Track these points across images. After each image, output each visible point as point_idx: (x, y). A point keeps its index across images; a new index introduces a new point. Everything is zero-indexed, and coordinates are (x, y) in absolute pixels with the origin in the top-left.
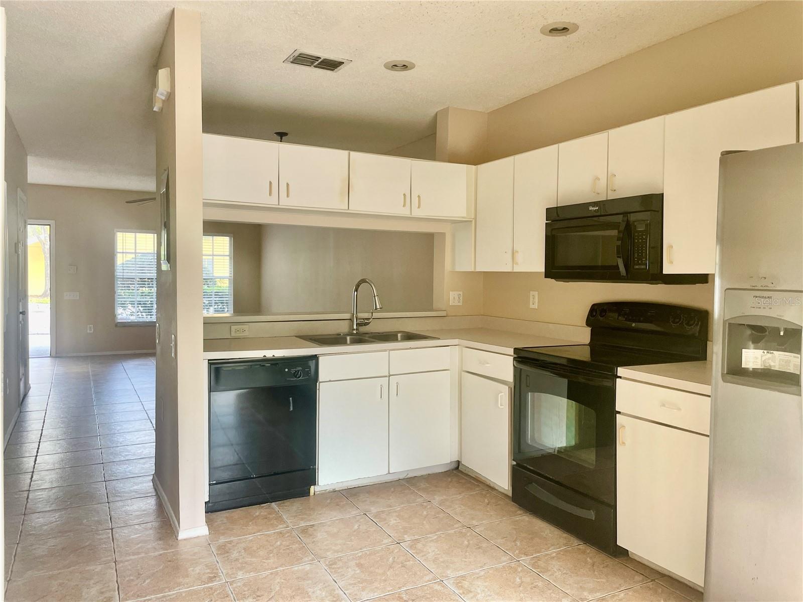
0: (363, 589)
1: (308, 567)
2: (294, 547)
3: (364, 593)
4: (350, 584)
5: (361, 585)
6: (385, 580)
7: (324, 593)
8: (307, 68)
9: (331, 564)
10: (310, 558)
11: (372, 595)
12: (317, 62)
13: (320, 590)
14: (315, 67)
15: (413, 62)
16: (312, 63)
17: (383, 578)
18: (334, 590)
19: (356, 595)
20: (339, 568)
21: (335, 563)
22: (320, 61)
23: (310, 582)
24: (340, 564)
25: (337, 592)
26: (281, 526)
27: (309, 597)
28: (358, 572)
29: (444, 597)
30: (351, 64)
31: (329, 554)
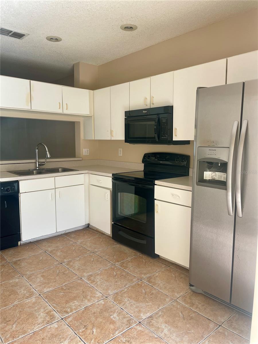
0: (45, 287)
1: (17, 280)
2: (10, 271)
3: (45, 289)
4: (38, 286)
5: (44, 285)
6: (55, 282)
7: (25, 292)
8: (6, 37)
9: (29, 278)
10: (18, 276)
11: (49, 290)
12: (11, 34)
13: (24, 290)
14: (10, 36)
15: (60, 37)
16: (8, 34)
17: (54, 281)
18: (30, 289)
19: (41, 290)
20: (33, 279)
21: (31, 277)
22: (12, 33)
23: (18, 287)
24: (33, 277)
25: (32, 290)
26: (4, 262)
27: (18, 294)
28: (42, 279)
29: (83, 286)
30: (29, 36)
31: (28, 273)
